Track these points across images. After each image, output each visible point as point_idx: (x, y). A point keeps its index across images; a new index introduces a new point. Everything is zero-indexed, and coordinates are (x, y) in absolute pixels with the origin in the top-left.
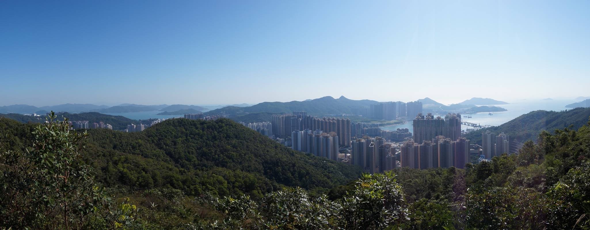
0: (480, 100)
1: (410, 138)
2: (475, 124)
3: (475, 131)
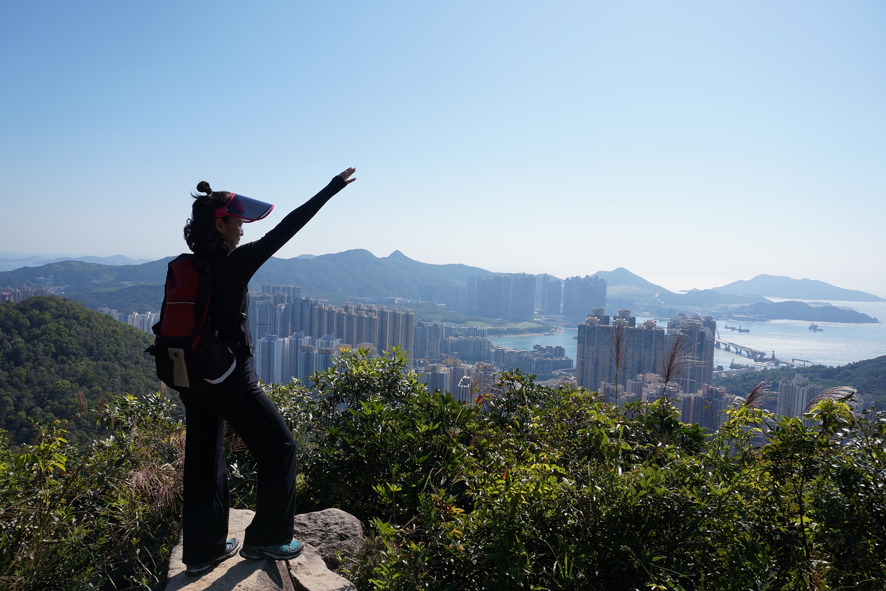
0: (783, 283)
1: (567, 371)
2: (760, 353)
3: (757, 372)
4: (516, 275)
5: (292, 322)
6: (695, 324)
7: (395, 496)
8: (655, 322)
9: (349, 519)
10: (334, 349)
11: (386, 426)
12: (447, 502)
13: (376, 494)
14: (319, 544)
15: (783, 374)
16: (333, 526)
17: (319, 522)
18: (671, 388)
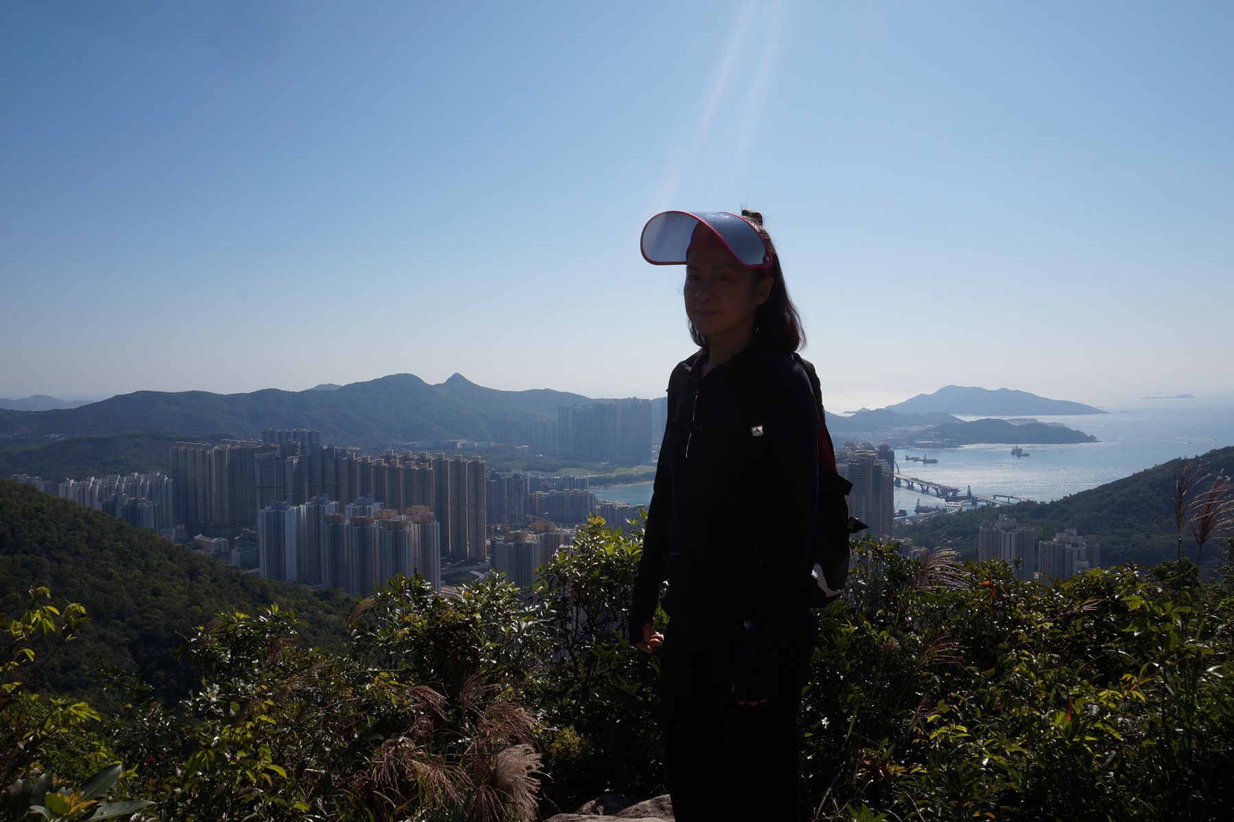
0: (975, 396)
2: (952, 490)
3: (951, 516)
4: (625, 400)
5: (310, 482)
6: (868, 456)
10: (372, 517)
15: (984, 516)
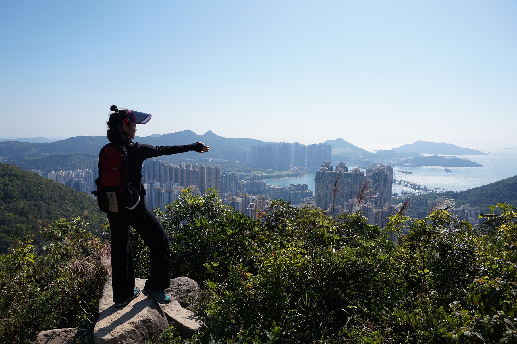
0: (430, 146)
1: (310, 198)
2: (418, 185)
3: (416, 196)
4: (279, 143)
5: (149, 174)
6: (382, 170)
7: (217, 269)
8: (359, 169)
9: (191, 281)
10: (174, 189)
11: (209, 232)
12: (244, 271)
13: (205, 268)
14: (176, 296)
15: (431, 197)
16: (183, 286)
17: (175, 284)
18: (368, 206)
